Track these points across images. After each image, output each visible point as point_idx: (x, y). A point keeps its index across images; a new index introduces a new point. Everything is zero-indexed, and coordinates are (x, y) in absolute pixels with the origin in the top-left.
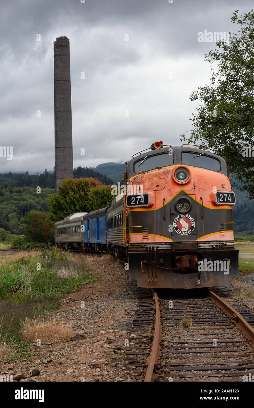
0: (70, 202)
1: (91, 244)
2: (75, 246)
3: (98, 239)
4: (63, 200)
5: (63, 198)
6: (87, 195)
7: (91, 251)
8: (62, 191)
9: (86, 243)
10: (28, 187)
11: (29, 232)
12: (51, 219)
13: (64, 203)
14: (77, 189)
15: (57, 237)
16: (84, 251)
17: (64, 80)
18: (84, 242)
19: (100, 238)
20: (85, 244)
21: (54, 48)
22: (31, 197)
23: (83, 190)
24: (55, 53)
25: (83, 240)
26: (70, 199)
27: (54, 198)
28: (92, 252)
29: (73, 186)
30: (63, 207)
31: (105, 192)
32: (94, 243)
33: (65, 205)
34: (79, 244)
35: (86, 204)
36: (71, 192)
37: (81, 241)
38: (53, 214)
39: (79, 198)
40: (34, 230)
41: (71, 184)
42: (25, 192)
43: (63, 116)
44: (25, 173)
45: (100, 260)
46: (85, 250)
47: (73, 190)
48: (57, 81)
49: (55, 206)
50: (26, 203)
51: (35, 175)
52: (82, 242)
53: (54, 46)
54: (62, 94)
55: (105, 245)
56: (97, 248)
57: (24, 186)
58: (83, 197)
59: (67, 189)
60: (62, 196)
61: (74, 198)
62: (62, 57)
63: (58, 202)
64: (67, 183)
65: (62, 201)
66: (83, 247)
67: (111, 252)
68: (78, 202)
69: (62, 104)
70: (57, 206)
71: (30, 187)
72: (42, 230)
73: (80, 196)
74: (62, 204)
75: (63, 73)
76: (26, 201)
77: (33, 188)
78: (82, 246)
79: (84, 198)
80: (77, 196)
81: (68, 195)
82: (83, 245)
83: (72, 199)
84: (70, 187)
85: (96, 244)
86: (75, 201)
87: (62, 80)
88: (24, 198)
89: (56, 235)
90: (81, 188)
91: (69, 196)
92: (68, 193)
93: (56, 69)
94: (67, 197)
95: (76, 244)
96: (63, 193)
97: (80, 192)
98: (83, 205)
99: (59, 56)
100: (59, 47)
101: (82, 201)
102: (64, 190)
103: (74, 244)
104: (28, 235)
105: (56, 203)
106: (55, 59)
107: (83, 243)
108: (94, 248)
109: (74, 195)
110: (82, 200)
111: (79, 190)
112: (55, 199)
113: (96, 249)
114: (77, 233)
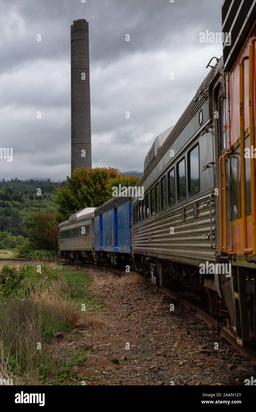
0: (82, 198)
1: (105, 253)
2: (84, 256)
3: (116, 245)
4: (74, 195)
5: (74, 193)
6: (105, 189)
7: (105, 265)
8: (72, 184)
9: (99, 251)
10: (49, 194)
11: (35, 237)
12: (59, 220)
13: (74, 200)
14: (92, 181)
15: (61, 242)
16: (95, 263)
17: (82, 68)
18: (95, 249)
19: (119, 243)
20: (97, 252)
21: (71, 32)
22: (52, 204)
23: (100, 183)
24: (72, 38)
25: (94, 247)
26: (83, 193)
27: (61, 193)
28: (107, 265)
29: (86, 178)
30: (73, 204)
31: (128, 184)
32: (110, 252)
33: (76, 202)
34: (89, 252)
35: (102, 201)
36: (84, 184)
37: (92, 248)
38: (60, 214)
39: (94, 193)
40: (40, 235)
41: (84, 176)
42: (45, 199)
43: (81, 108)
44: (46, 181)
45: (119, 285)
46: (97, 262)
47: (87, 183)
48: (74, 69)
49: (63, 203)
50: (47, 209)
51: (57, 182)
52: (92, 250)
53: (71, 30)
54: (80, 84)
55: (127, 255)
56: (114, 261)
57: (45, 193)
58: (99, 192)
59: (79, 181)
60: (72, 191)
61: (88, 193)
62: (80, 42)
63: (67, 198)
64: (79, 174)
65: (73, 197)
66: (95, 257)
67: (140, 270)
68: (93, 198)
69: (80, 95)
70: (66, 203)
71: (51, 194)
72: (49, 235)
73: (95, 190)
74: (72, 201)
75: (81, 60)
76: (46, 208)
77: (54, 195)
78: (93, 256)
79: (101, 193)
80: (91, 190)
81: (80, 189)
82: (94, 254)
83: (85, 194)
84: (83, 179)
85: (113, 253)
86: (89, 197)
87: (80, 68)
88: (45, 205)
89: (60, 240)
90: (97, 180)
91: (82, 190)
92: (80, 186)
93: (73, 55)
94: (79, 192)
95: (84, 253)
96: (74, 187)
97: (96, 185)
98: (99, 202)
99: (77, 41)
100: (77, 31)
101: (98, 197)
102: (74, 182)
103: (82, 253)
104: (33, 241)
105: (65, 200)
106: (72, 44)
107: (94, 252)
108: (110, 260)
109: (88, 189)
110: (98, 195)
111: (95, 183)
112: (64, 195)
113: (112, 261)
114: (86, 237)
